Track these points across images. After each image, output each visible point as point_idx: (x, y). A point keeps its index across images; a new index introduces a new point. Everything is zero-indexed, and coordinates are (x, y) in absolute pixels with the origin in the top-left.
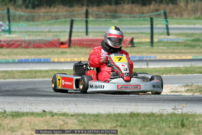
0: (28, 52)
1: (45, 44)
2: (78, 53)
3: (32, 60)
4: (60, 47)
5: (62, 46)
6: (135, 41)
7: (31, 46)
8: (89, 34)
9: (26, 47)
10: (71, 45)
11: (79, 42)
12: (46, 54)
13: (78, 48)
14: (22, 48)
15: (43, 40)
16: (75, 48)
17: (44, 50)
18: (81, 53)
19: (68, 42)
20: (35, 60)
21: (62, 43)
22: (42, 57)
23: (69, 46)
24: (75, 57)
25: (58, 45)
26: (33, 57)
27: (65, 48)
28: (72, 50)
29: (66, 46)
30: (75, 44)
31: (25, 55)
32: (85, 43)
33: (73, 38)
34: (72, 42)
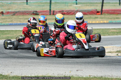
2: (104, 18)
4: (96, 14)
5: (98, 13)
10: (103, 13)
11: (107, 12)
15: (87, 10)
16: (105, 14)
18: (106, 18)
19: (101, 11)
21: (98, 12)
23: (101, 14)
24: (102, 20)
25: (96, 13)
28: (103, 16)
29: (100, 13)
30: (105, 12)
32: (110, 12)
33: (103, 9)
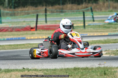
0: (12, 34)
1: (22, 29)
2: (41, 34)
3: (14, 38)
4: (30, 31)
5: (32, 30)
6: (75, 25)
7: (14, 30)
8: (47, 22)
9: (11, 31)
10: (37, 29)
11: (42, 27)
12: (23, 35)
13: (41, 30)
14: (8, 31)
15: (21, 27)
16: (39, 31)
17: (21, 33)
18: (43, 34)
19: (35, 27)
20: (16, 38)
21: (32, 28)
22: (21, 37)
23: (36, 30)
24: (40, 36)
25: (30, 29)
26: (15, 37)
27: (34, 31)
28: (38, 32)
29: (34, 29)
30: (39, 28)
31: (10, 36)
32: (45, 27)
33: (38, 25)
34: (38, 27)
